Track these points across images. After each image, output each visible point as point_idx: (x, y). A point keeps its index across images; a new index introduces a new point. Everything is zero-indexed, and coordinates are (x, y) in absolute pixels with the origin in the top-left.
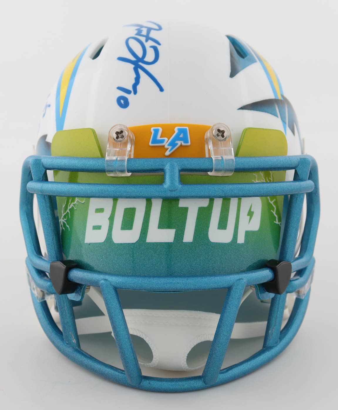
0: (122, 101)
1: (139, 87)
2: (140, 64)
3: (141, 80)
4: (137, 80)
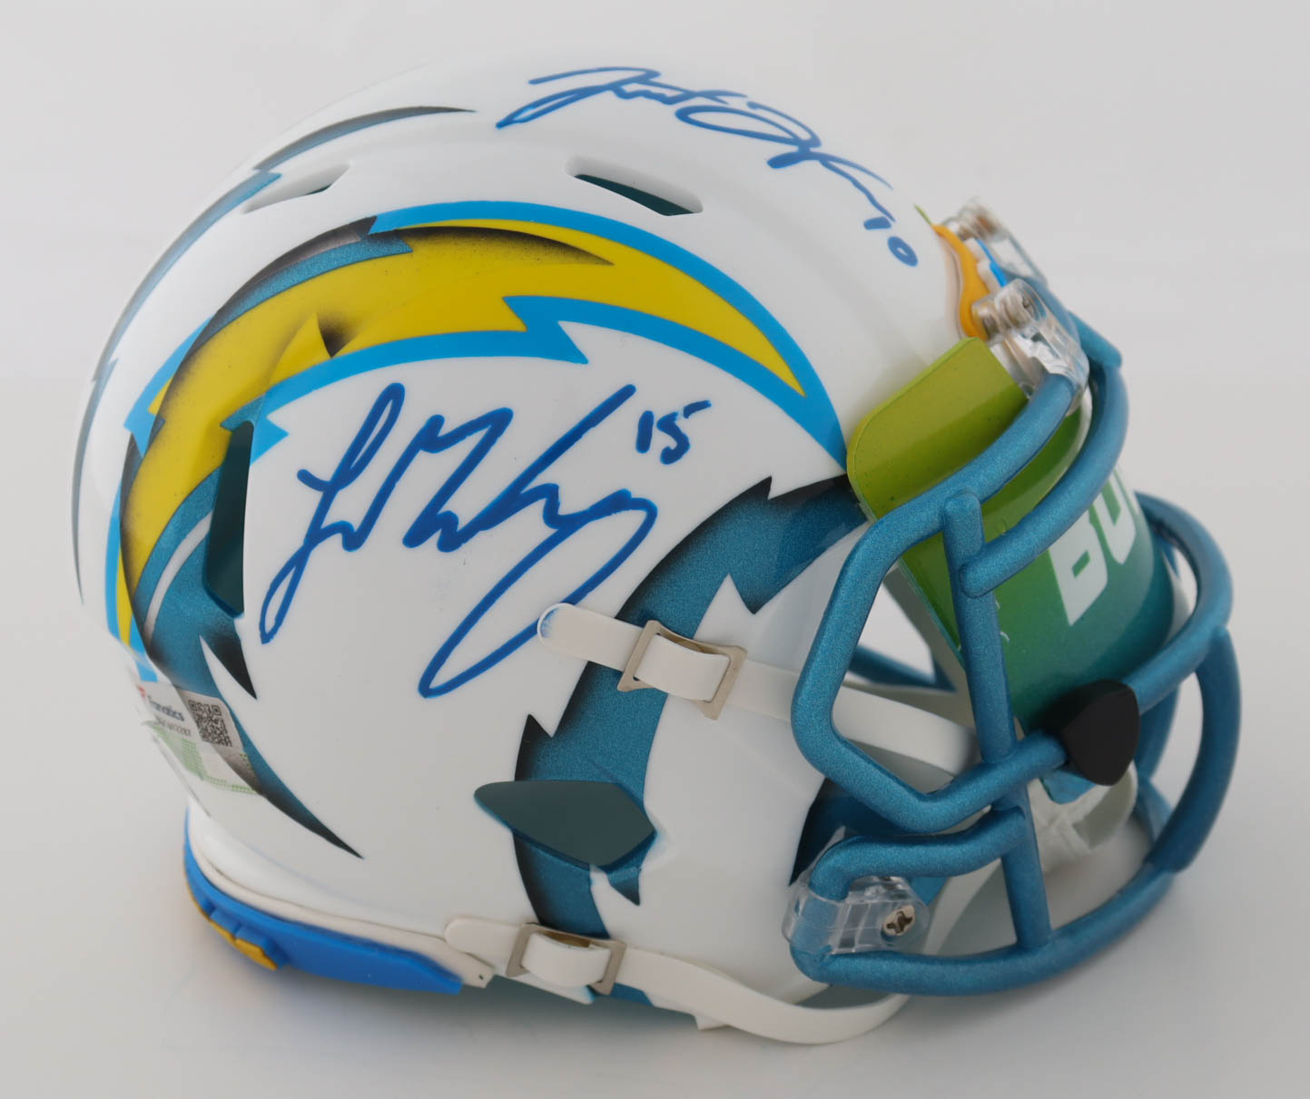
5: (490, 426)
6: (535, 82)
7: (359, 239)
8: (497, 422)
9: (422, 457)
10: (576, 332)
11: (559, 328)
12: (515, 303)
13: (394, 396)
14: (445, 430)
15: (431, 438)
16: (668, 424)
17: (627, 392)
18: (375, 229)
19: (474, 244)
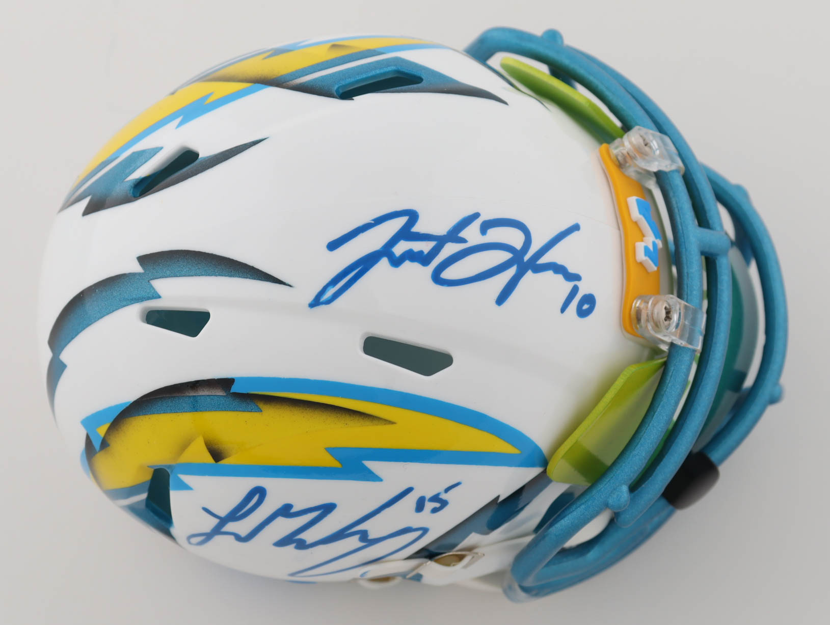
0: (586, 307)
1: (572, 269)
2: (527, 258)
3: (560, 262)
4: (558, 269)
5: (322, 510)
6: (333, 246)
7: (225, 394)
8: (327, 509)
9: (280, 520)
10: (372, 465)
11: (363, 465)
12: (331, 451)
13: (259, 493)
14: (293, 510)
15: (286, 511)
16: (435, 498)
17: (409, 490)
18: (235, 389)
19: (303, 412)
